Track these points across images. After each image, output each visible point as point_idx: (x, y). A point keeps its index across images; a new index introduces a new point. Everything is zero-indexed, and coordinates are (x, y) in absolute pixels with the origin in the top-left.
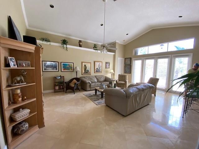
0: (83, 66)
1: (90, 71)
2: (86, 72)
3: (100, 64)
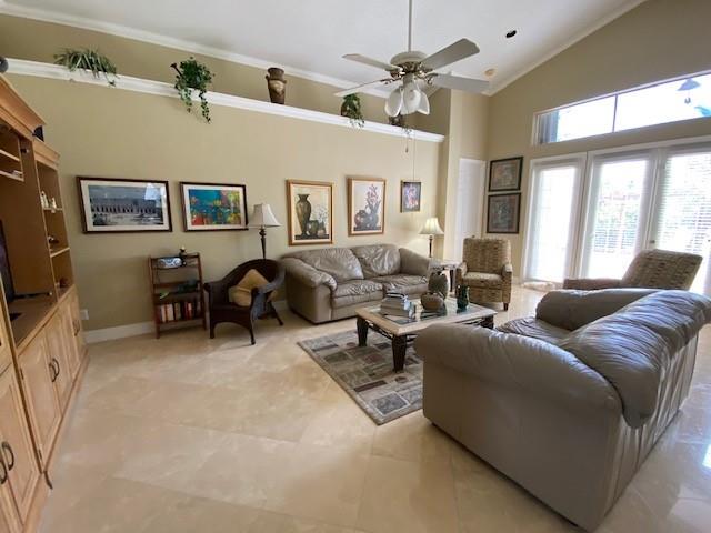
0: (295, 200)
1: (327, 226)
2: (311, 229)
3: (375, 189)
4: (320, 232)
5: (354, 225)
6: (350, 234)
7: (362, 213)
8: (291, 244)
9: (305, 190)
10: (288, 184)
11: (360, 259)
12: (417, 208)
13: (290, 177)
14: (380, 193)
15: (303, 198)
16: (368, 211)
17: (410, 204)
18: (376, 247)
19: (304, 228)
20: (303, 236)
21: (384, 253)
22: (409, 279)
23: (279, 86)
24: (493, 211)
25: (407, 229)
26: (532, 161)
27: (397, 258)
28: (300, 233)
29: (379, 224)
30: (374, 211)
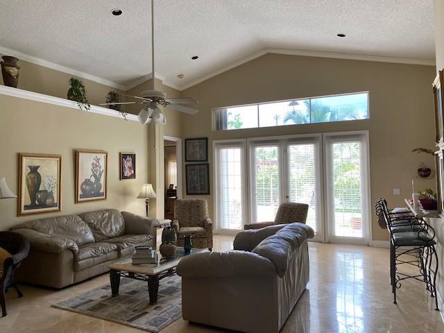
0: (25, 171)
1: (55, 195)
2: (39, 199)
3: (98, 160)
4: (49, 201)
5: (80, 192)
6: (76, 201)
7: (87, 182)
8: (19, 214)
9: (36, 162)
10: (20, 157)
11: (90, 225)
12: (133, 176)
13: (22, 151)
14: (102, 163)
15: (34, 170)
16: (93, 180)
17: (127, 173)
18: (102, 212)
19: (33, 197)
20: (33, 206)
21: (110, 217)
22: (137, 238)
23: (13, 71)
24: (189, 177)
25: (125, 194)
26: (214, 142)
27: (121, 221)
28: (29, 203)
29: (102, 190)
30: (98, 179)
